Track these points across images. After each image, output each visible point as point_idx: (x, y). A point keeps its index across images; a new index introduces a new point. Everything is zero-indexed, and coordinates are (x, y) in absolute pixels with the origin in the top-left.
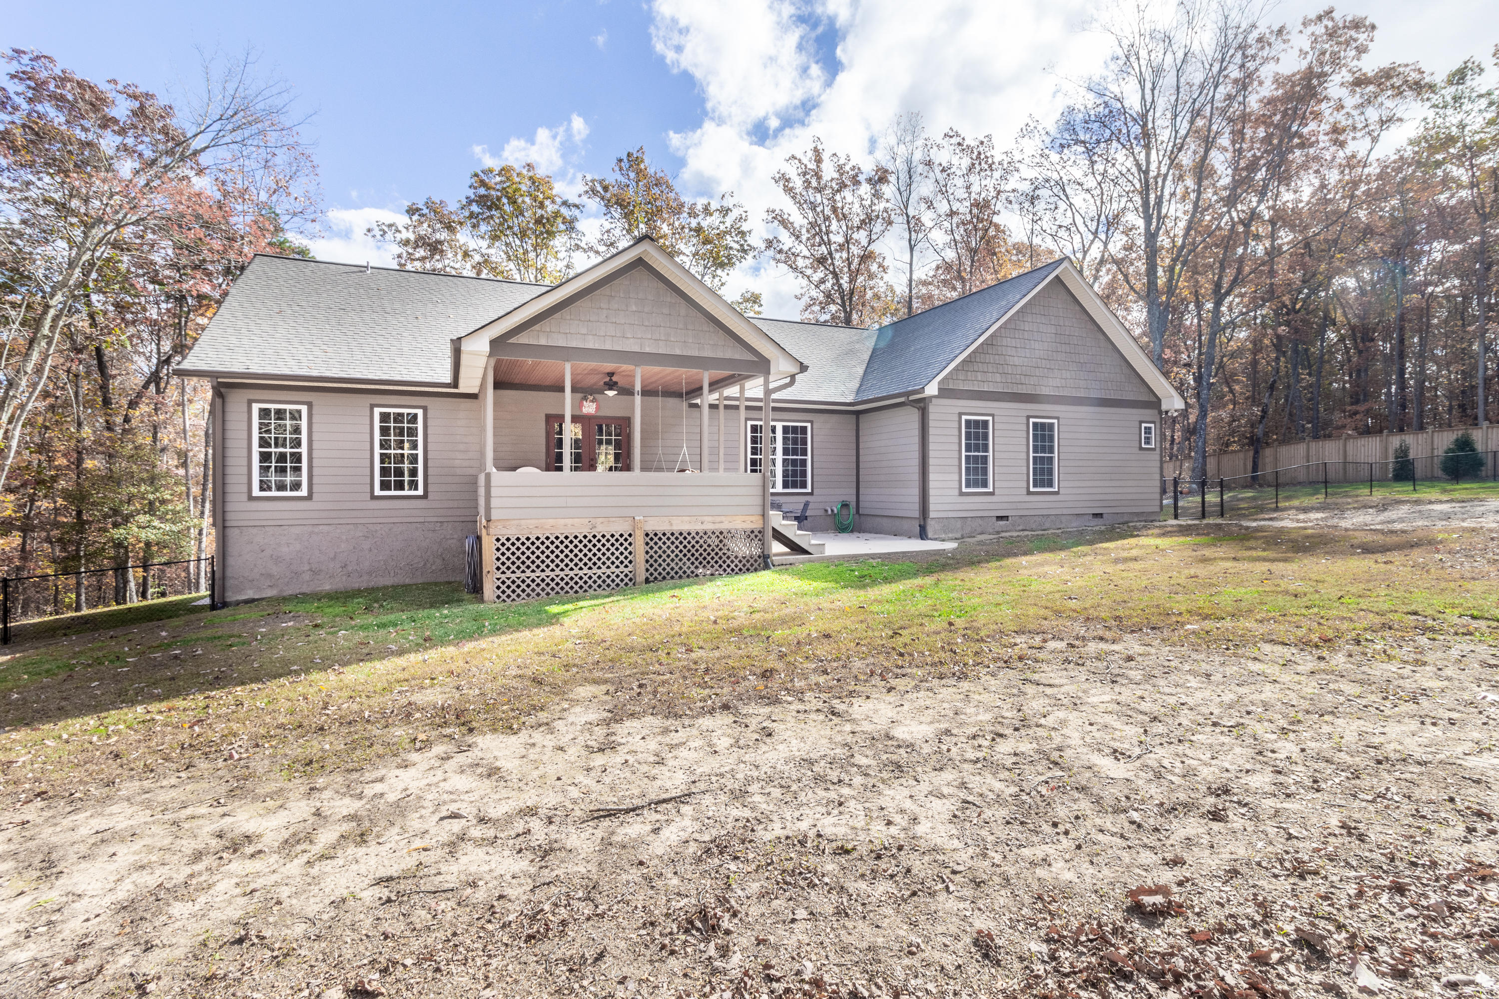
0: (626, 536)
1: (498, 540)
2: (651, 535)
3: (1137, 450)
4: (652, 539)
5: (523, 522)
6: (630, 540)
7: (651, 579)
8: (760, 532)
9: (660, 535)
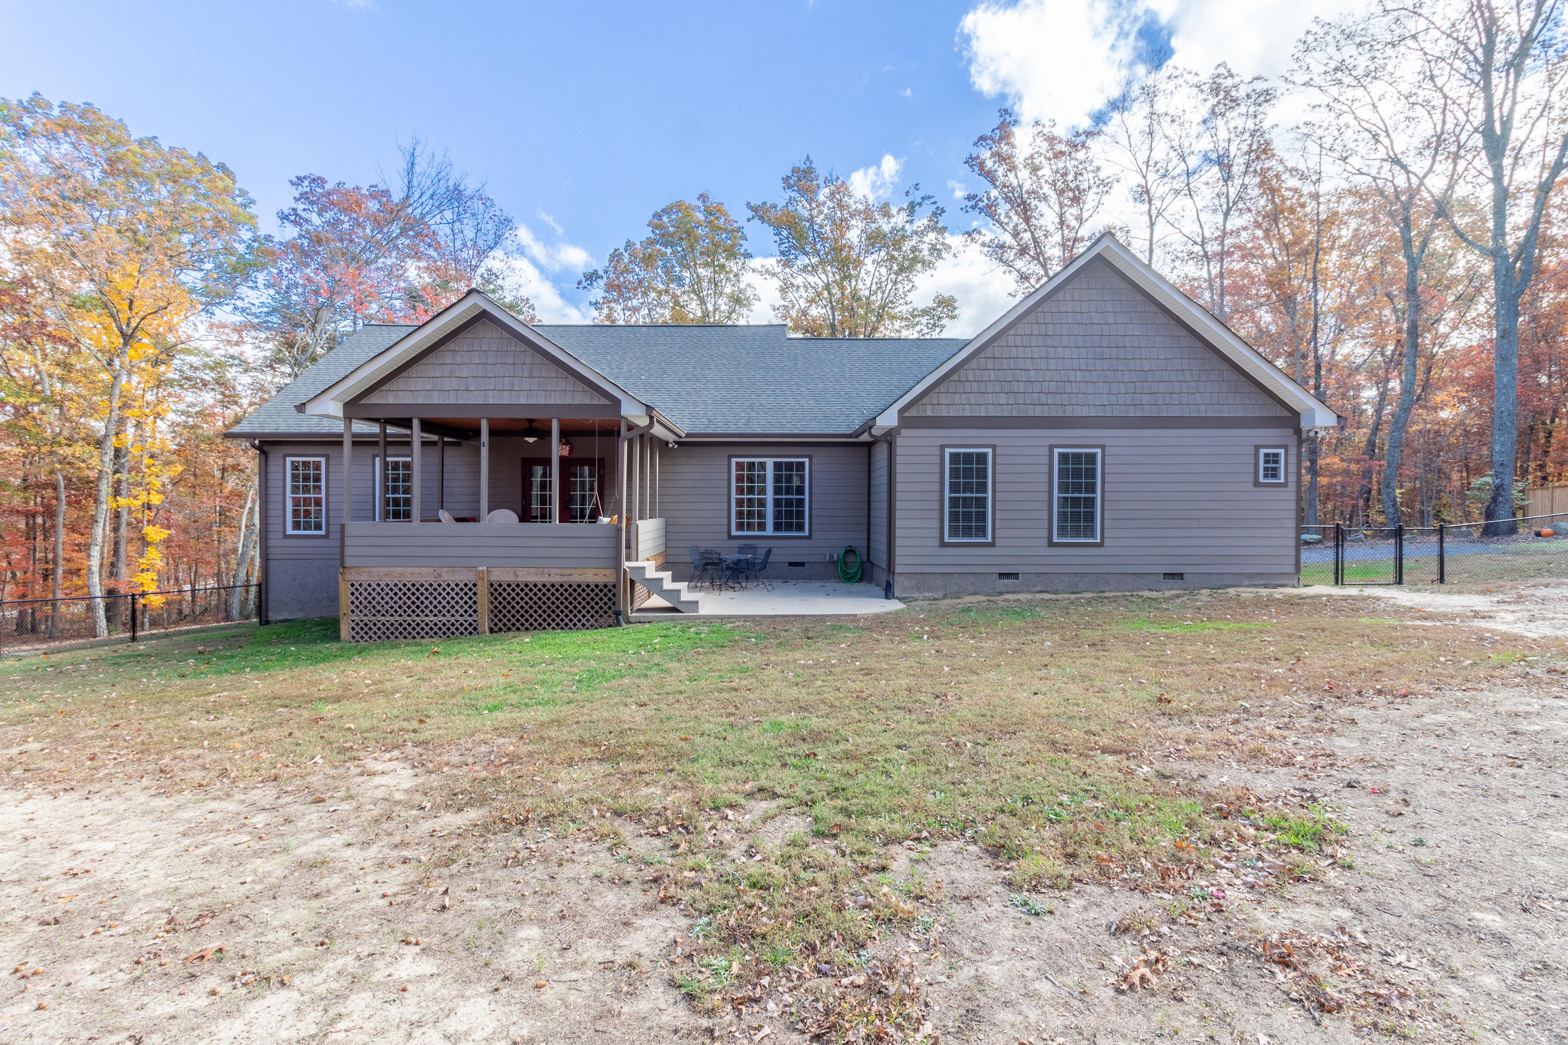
0: (470, 585)
1: (353, 585)
2: (496, 586)
3: (1250, 487)
4: (496, 590)
5: (374, 570)
6: (474, 589)
7: (496, 629)
8: (614, 586)
9: (505, 586)
